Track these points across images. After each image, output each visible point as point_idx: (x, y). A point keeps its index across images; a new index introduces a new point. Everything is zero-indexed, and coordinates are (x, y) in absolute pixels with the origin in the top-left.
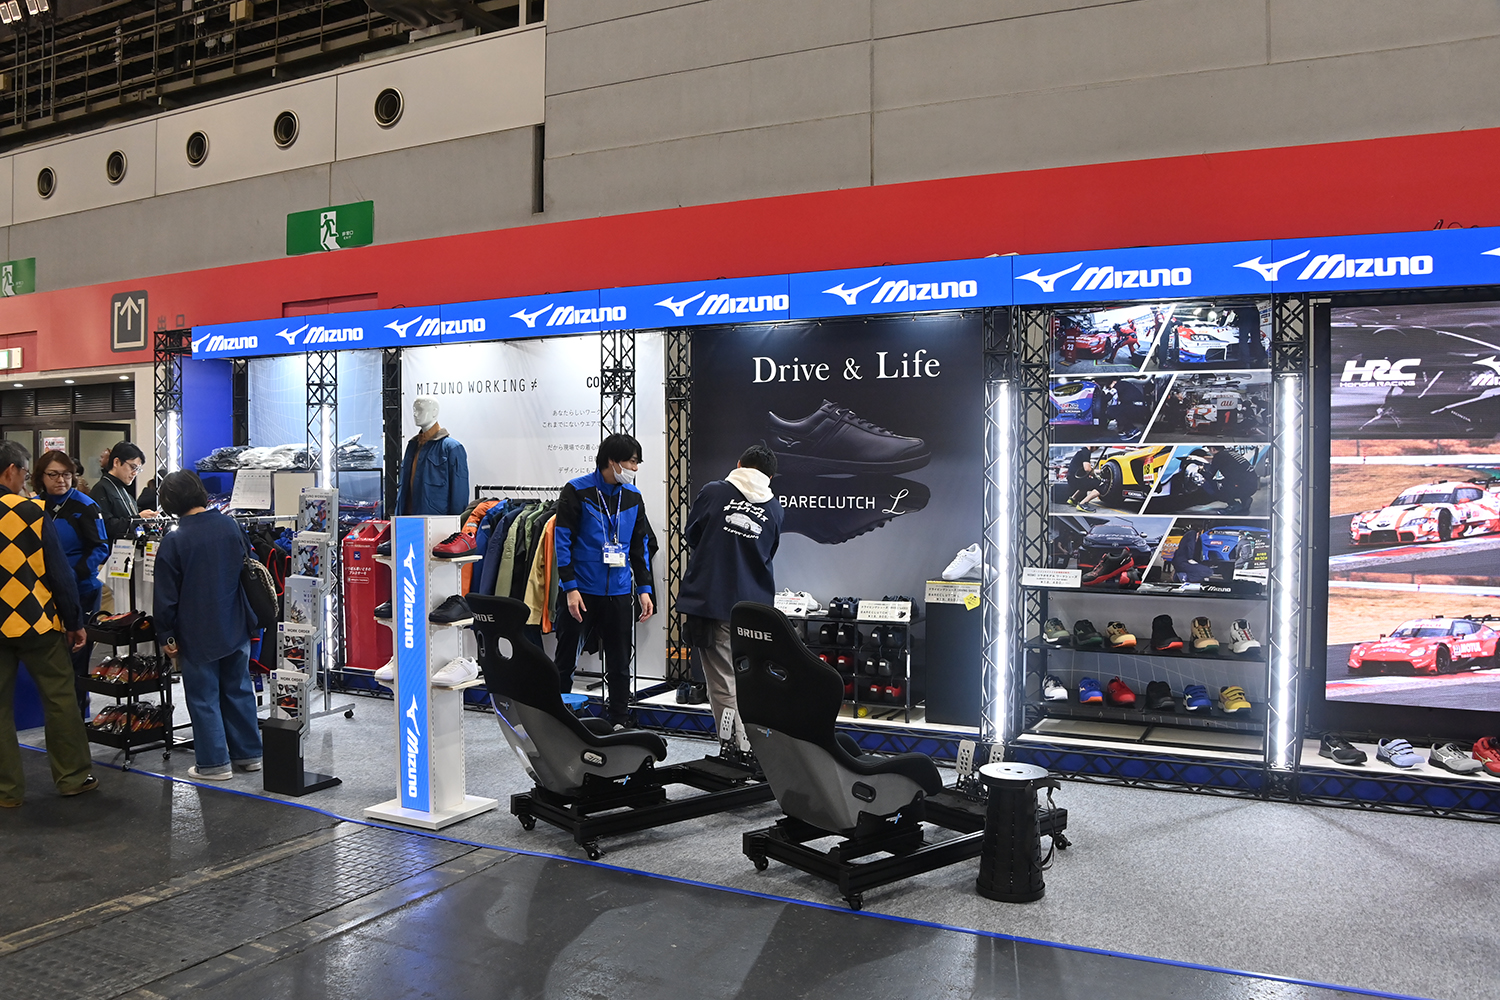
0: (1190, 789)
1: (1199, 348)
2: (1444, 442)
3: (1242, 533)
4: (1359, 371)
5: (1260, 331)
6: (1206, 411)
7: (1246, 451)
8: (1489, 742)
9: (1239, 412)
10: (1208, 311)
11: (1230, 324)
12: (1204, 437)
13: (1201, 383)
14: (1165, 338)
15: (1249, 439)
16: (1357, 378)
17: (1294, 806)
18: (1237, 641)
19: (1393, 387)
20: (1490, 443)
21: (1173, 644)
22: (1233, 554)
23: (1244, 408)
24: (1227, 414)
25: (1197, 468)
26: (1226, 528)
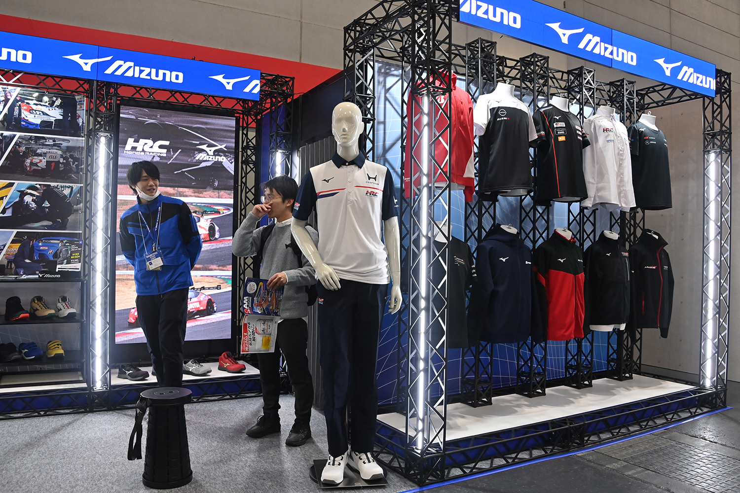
0: (39, 414)
1: (35, 120)
2: (181, 190)
3: (62, 241)
4: (135, 145)
5: (76, 113)
6: (39, 161)
7: (66, 189)
8: (227, 354)
9: (61, 163)
10: (43, 95)
11: (57, 106)
12: (37, 178)
13: (36, 142)
14: (11, 109)
15: (67, 181)
16: (134, 148)
17: (111, 412)
18: (61, 310)
19: (154, 156)
20: (204, 191)
21: (22, 315)
22: (56, 255)
23: (65, 161)
24: (53, 164)
25: (31, 198)
26: (51, 238)
